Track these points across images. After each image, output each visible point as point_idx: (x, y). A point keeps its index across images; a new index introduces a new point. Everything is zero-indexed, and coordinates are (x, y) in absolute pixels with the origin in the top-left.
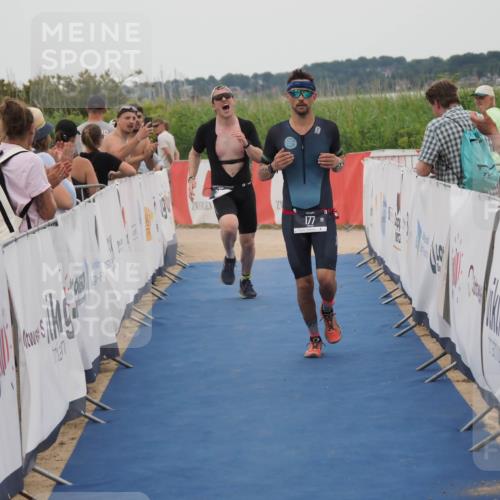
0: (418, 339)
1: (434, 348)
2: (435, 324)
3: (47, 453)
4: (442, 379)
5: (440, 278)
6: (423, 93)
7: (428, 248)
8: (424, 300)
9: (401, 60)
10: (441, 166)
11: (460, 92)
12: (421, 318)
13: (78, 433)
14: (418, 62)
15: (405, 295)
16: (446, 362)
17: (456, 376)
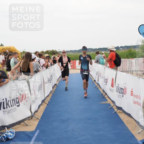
0: (94, 83)
1: (97, 85)
2: (97, 81)
3: (47, 97)
4: (97, 88)
5: (97, 76)
6: (95, 53)
7: (96, 72)
8: (95, 78)
9: (92, 49)
10: (97, 62)
11: (100, 53)
12: (95, 81)
13: (52, 95)
14: (94, 49)
15: (93, 78)
16: (98, 86)
17: (99, 88)
